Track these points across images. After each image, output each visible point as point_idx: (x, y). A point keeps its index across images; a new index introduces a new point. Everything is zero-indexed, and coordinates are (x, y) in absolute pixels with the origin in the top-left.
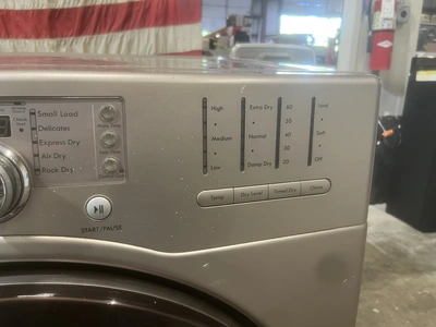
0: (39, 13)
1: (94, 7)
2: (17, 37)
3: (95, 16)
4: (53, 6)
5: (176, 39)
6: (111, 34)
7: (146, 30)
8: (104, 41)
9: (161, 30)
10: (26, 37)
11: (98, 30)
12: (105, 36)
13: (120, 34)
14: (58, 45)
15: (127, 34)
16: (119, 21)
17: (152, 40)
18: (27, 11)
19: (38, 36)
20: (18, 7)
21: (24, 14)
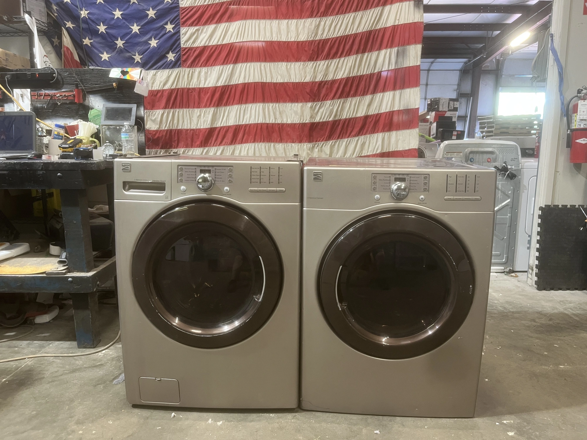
0: (304, 125)
1: (340, 120)
2: (287, 142)
3: (340, 126)
4: (313, 121)
5: (397, 141)
6: (349, 139)
7: (376, 135)
8: (344, 143)
9: (387, 134)
10: (293, 142)
11: (341, 136)
12: (346, 140)
13: (356, 138)
14: (313, 147)
15: (362, 138)
16: (356, 130)
17: (380, 142)
18: (295, 124)
19: (300, 142)
20: (289, 122)
21: (293, 126)
